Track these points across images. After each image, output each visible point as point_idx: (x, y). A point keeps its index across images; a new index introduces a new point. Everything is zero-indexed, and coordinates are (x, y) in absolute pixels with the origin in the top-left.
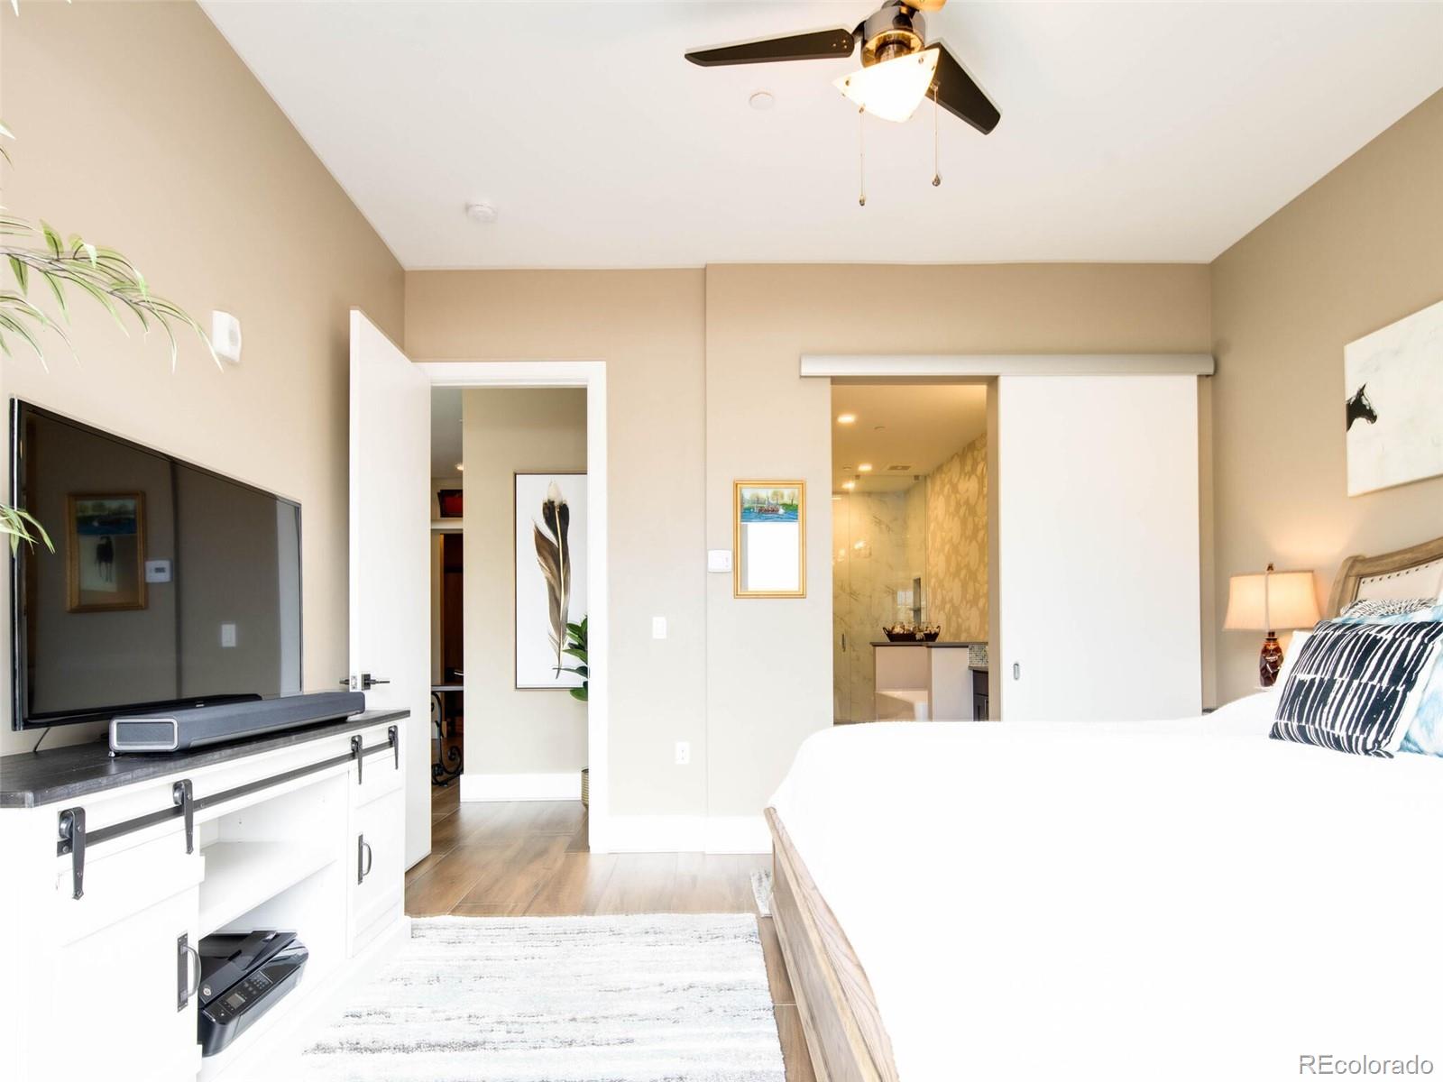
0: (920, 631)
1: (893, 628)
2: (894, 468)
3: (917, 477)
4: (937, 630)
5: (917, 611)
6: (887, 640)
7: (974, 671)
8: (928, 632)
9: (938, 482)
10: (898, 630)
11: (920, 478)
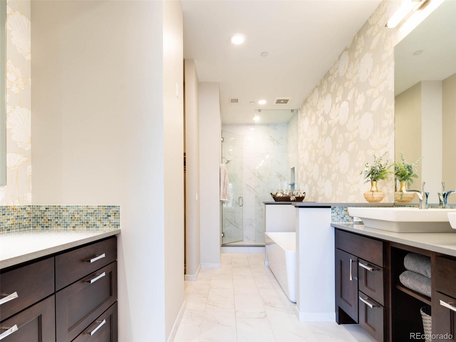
0: (293, 195)
1: (277, 194)
2: (279, 102)
3: (292, 111)
4: (304, 195)
5: (293, 185)
6: (273, 201)
7: (336, 228)
8: (298, 196)
9: (304, 111)
10: (279, 195)
11: (294, 111)
